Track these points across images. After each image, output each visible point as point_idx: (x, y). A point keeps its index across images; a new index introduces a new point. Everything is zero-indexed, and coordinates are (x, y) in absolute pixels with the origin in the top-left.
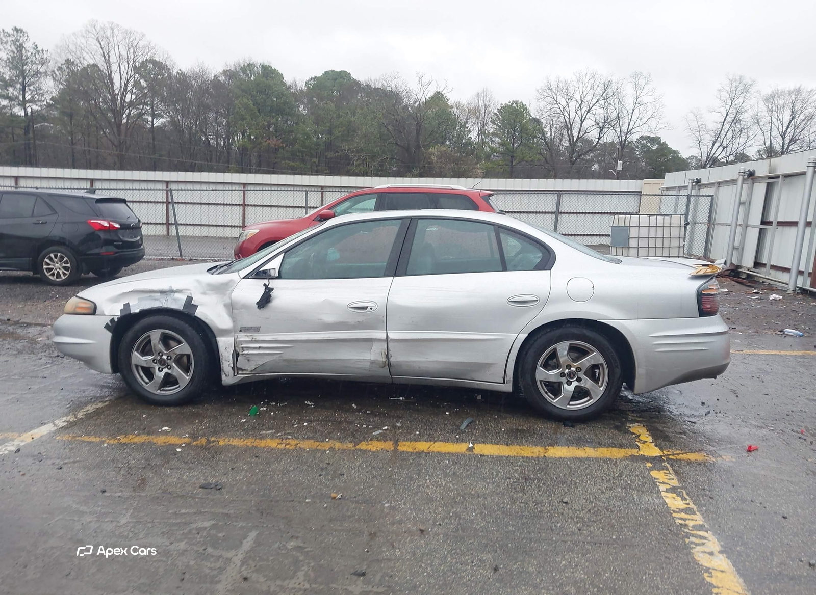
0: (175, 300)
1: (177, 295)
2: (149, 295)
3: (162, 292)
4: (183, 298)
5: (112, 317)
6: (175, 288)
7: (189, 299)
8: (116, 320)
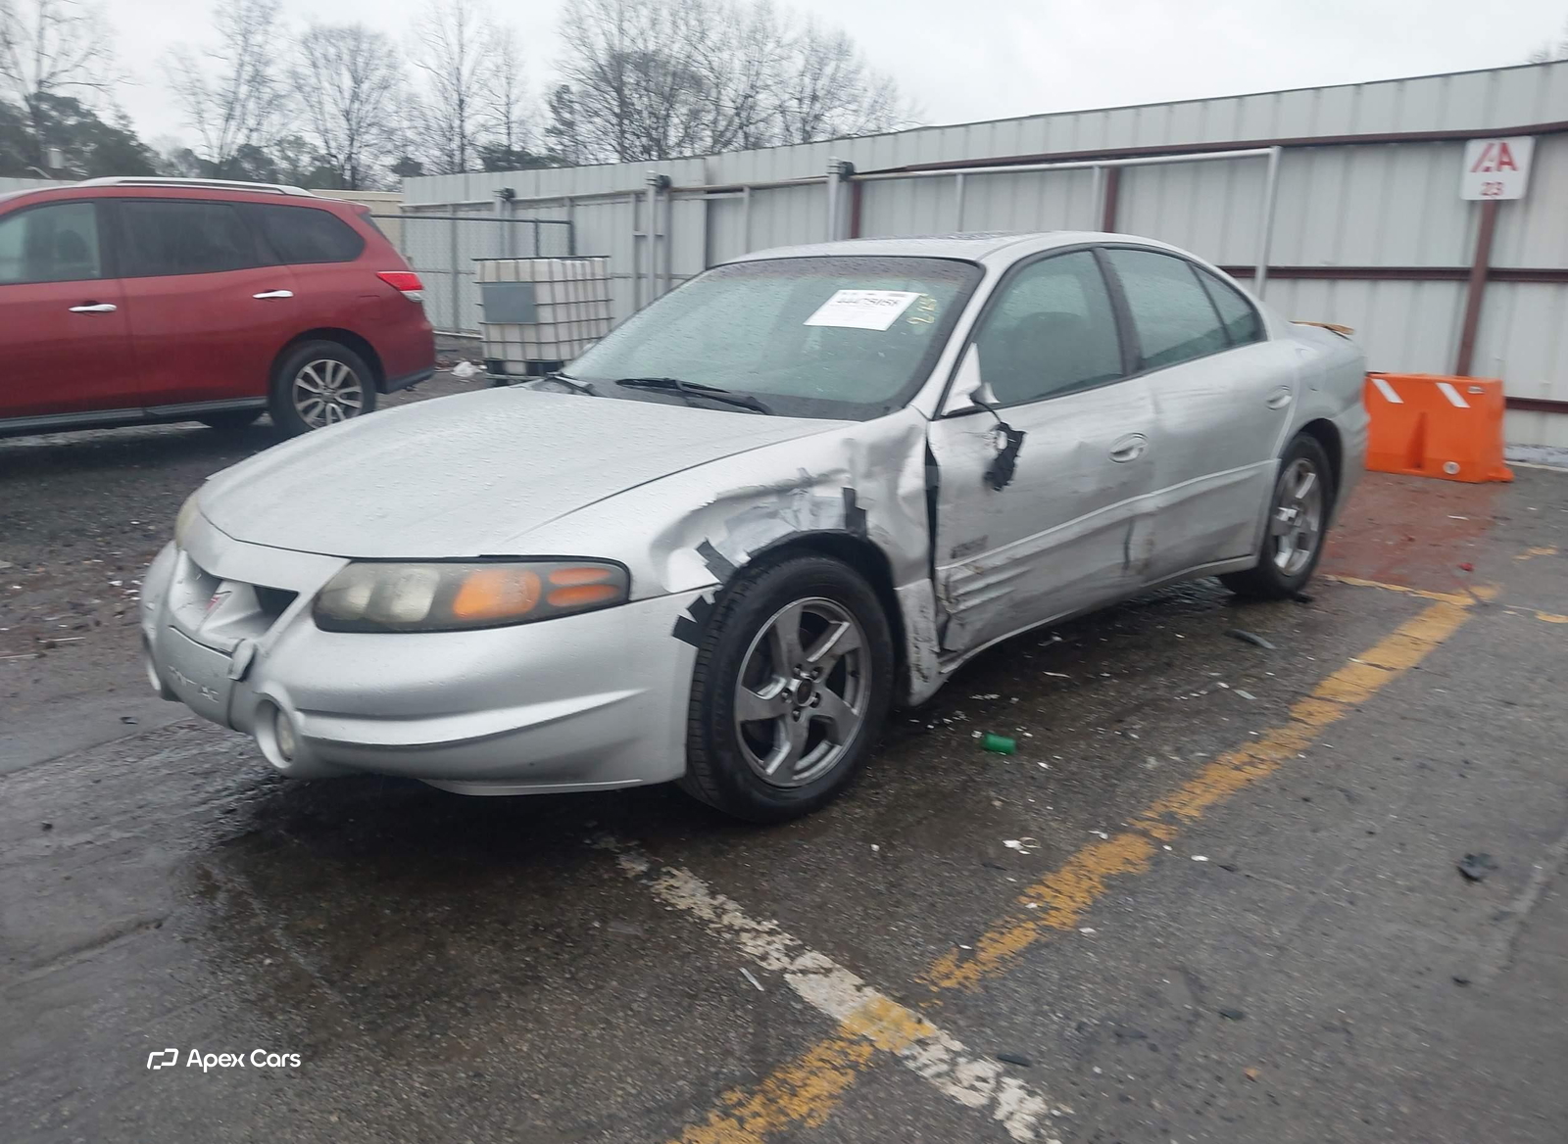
0: (817, 506)
1: (819, 492)
2: (746, 507)
3: (783, 491)
4: (833, 494)
5: (695, 595)
6: (813, 471)
7: (850, 496)
8: (710, 600)
